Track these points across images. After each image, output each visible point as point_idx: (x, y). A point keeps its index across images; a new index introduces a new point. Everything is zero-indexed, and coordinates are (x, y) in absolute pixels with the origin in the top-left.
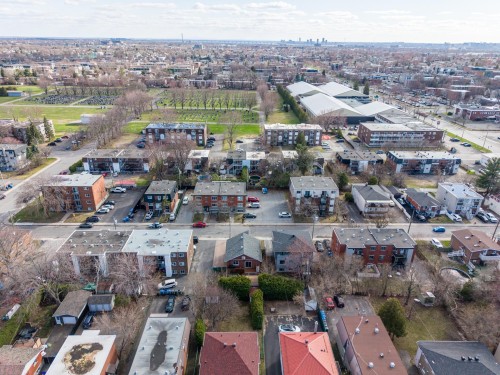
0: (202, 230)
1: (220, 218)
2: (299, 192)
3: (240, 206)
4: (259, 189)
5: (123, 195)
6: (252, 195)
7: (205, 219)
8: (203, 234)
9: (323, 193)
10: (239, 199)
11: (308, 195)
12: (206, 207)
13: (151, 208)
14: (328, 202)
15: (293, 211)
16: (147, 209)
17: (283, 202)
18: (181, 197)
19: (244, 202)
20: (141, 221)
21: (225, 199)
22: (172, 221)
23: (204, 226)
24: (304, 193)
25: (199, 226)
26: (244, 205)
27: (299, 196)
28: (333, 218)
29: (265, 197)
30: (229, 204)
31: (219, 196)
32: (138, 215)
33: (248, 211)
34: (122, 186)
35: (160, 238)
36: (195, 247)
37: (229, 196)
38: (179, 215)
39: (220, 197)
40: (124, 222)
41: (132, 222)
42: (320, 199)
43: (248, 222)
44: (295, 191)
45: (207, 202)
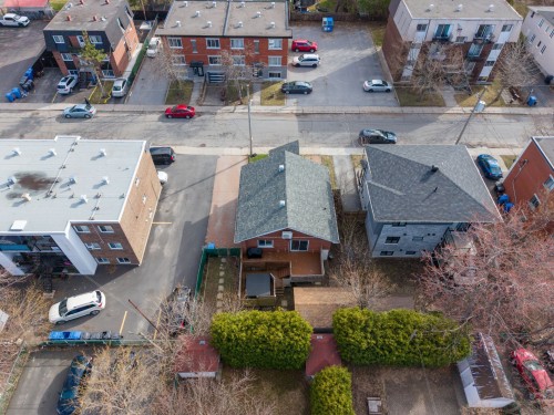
0: (186, 125)
1: (229, 94)
2: (421, 28)
3: (274, 63)
4: (315, 20)
5: (22, 34)
6: (303, 35)
7: (195, 95)
8: (189, 136)
9: (482, 30)
10: (273, 45)
11: (442, 37)
12: (196, 66)
13: (70, 65)
14: (485, 54)
15: (398, 77)
16: (63, 68)
17: (368, 52)
18: (144, 36)
19: (283, 54)
20: (48, 100)
21: (239, 46)
22: (118, 99)
23: (191, 116)
24: (433, 29)
25: (180, 114)
26: (284, 62)
27: (420, 38)
28: (490, 92)
29: (328, 39)
30: (249, 61)
31: (223, 37)
32: (44, 83)
33: (293, 77)
34: (19, 12)
35: (48, 169)
36: (163, 175)
37: (248, 38)
38: (138, 85)
39: (225, 40)
40: (10, 100)
41: (26, 100)
42: (468, 45)
43: (292, 105)
44: (414, 25)
45: (197, 52)
